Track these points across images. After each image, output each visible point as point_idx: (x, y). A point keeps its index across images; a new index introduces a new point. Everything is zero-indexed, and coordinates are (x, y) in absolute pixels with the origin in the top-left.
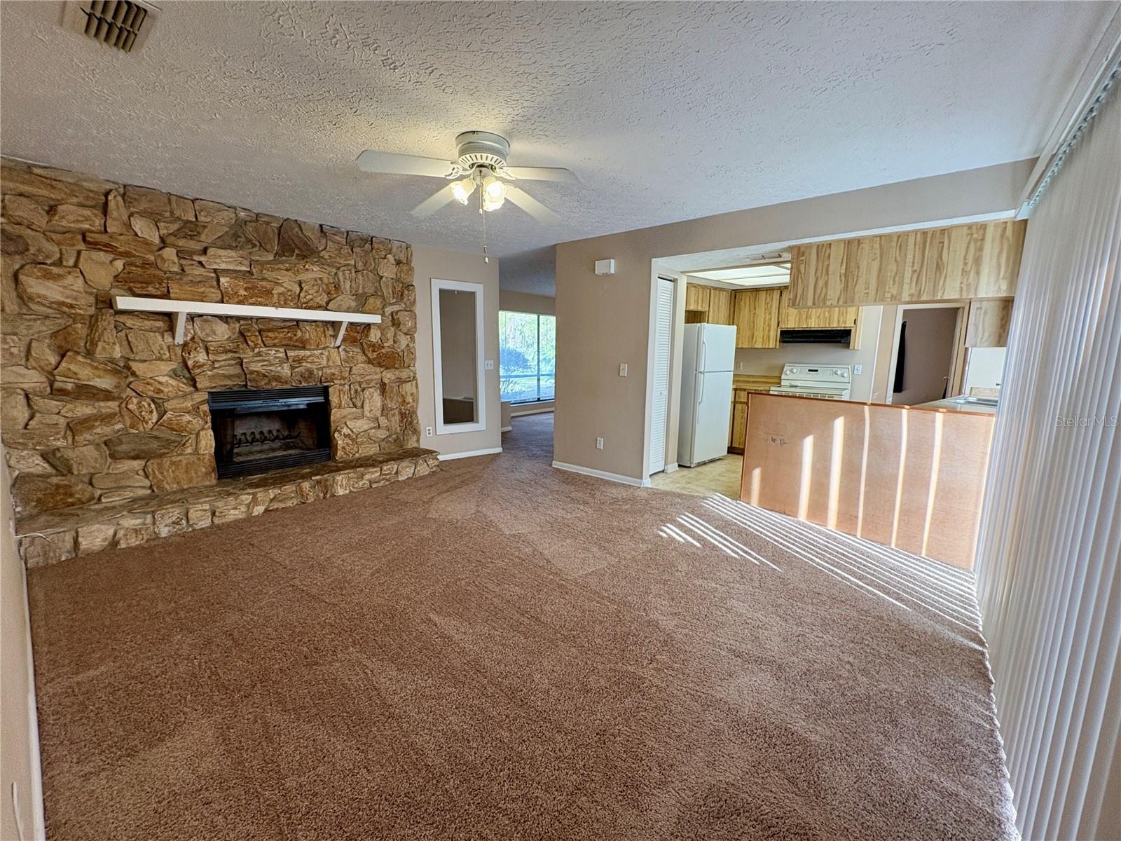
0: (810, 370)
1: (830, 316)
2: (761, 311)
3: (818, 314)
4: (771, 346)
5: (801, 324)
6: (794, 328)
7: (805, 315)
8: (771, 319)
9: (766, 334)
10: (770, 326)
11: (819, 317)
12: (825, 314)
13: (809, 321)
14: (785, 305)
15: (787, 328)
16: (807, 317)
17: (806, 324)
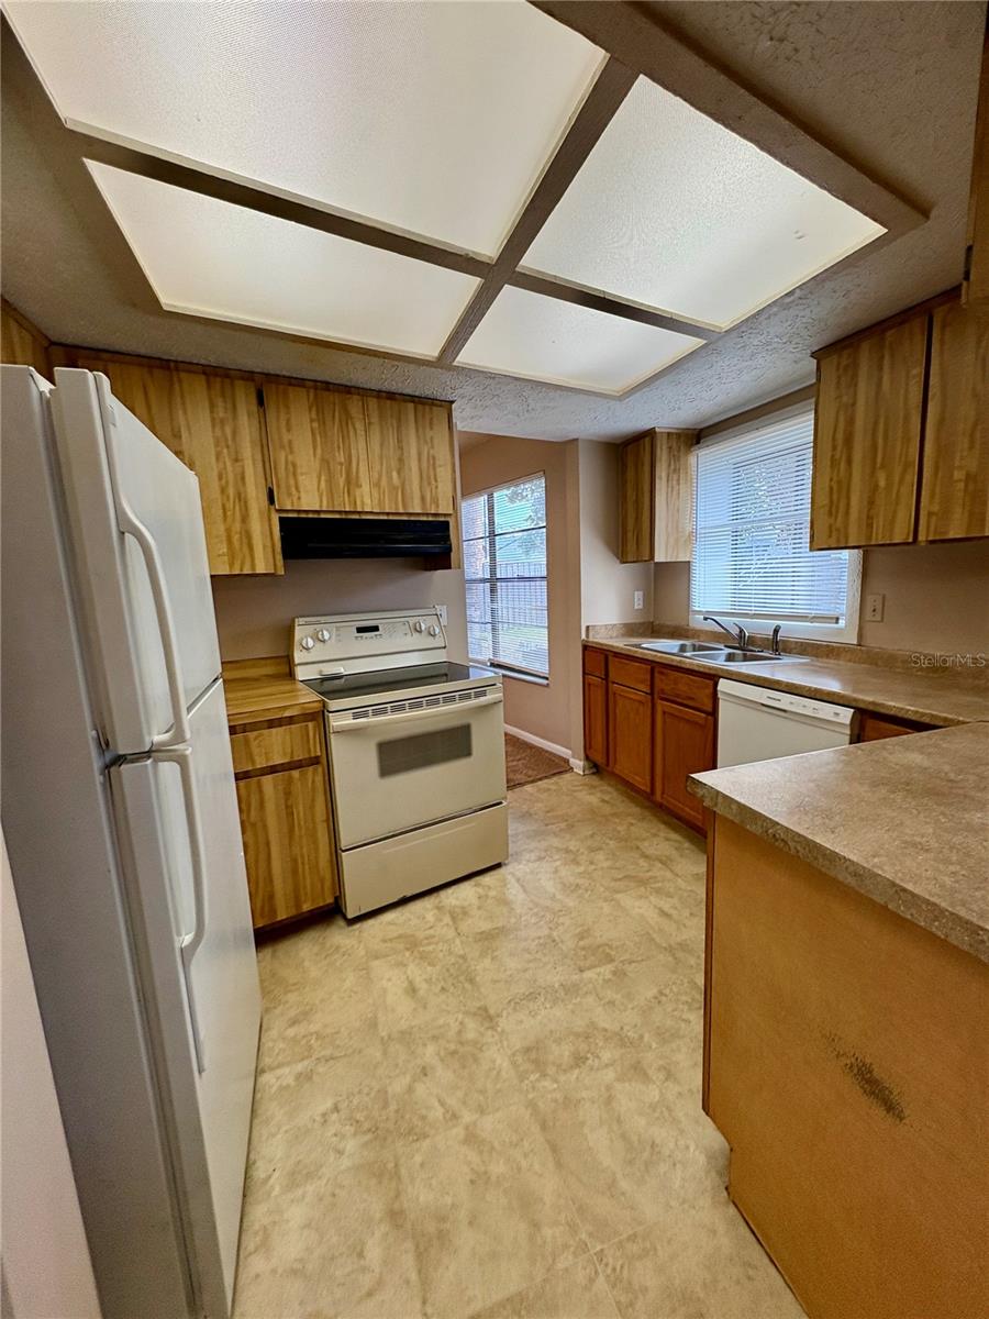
0: (360, 630)
1: (403, 484)
3: (376, 475)
4: (261, 569)
5: (336, 503)
6: (318, 512)
7: (344, 476)
8: (243, 478)
9: (237, 526)
10: (246, 502)
11: (378, 485)
12: (390, 478)
13: (357, 494)
14: (280, 438)
15: (299, 511)
16: (348, 482)
17: (349, 501)
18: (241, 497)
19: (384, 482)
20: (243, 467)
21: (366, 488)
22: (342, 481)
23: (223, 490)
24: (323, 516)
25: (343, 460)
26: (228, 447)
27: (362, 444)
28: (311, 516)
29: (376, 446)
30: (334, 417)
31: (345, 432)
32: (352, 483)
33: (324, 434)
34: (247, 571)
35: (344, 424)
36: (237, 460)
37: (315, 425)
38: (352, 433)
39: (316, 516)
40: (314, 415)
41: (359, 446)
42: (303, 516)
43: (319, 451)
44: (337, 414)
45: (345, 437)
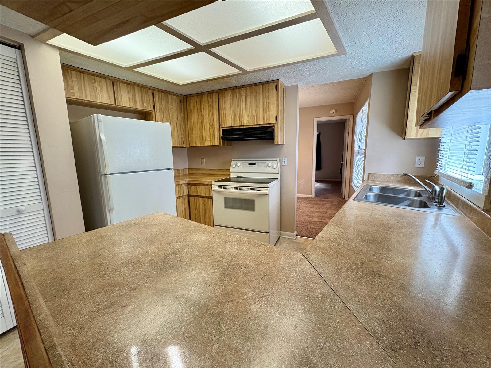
0: (250, 164)
1: (257, 114)
2: (206, 113)
3: (248, 112)
4: (216, 144)
5: (236, 124)
6: (232, 127)
7: (238, 114)
8: (214, 120)
9: (212, 133)
10: (214, 126)
11: (249, 116)
12: (253, 113)
13: (242, 120)
14: (222, 106)
15: (227, 127)
16: (240, 117)
17: (240, 122)
18: (213, 125)
19: (251, 115)
20: (214, 117)
21: (245, 117)
22: (238, 117)
23: (209, 124)
24: (233, 128)
25: (238, 110)
26: (211, 112)
27: (244, 103)
28: (230, 128)
29: (248, 103)
30: (236, 97)
31: (239, 100)
32: (241, 116)
33: (234, 103)
34: (213, 145)
35: (239, 98)
36: (212, 115)
37: (232, 100)
38: (241, 100)
39: (231, 128)
40: (231, 98)
41: (243, 104)
42: (228, 128)
43: (232, 108)
44: (237, 96)
45: (239, 102)
